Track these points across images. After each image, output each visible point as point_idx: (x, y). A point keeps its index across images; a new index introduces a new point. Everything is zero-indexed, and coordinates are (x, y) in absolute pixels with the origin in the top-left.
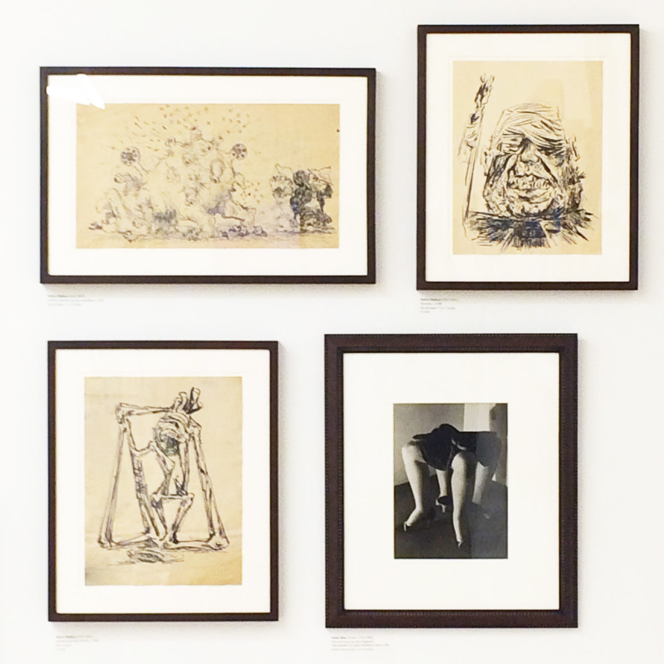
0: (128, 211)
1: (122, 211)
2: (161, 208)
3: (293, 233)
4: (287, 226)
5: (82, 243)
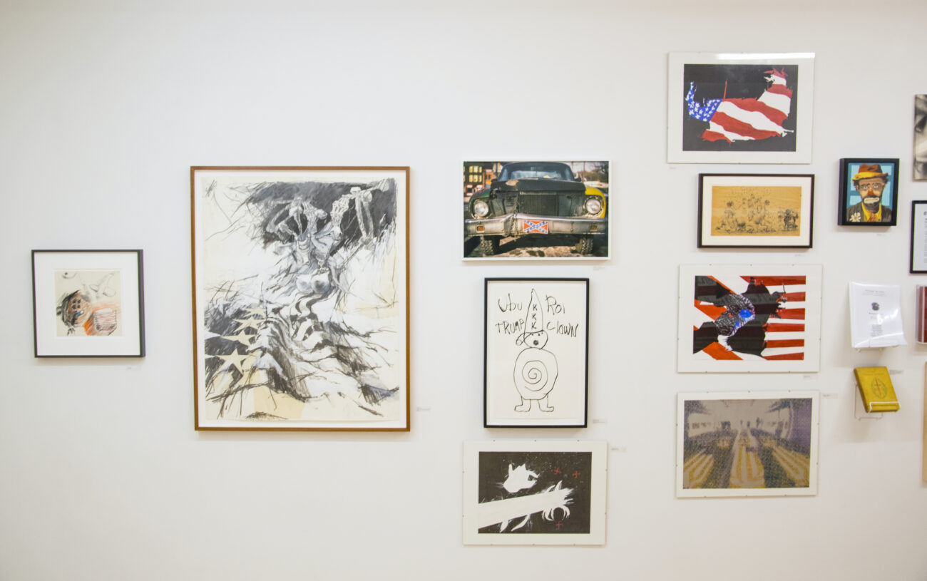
0: (729, 223)
1: (727, 223)
2: (740, 222)
3: (784, 231)
4: (783, 228)
5: (713, 234)
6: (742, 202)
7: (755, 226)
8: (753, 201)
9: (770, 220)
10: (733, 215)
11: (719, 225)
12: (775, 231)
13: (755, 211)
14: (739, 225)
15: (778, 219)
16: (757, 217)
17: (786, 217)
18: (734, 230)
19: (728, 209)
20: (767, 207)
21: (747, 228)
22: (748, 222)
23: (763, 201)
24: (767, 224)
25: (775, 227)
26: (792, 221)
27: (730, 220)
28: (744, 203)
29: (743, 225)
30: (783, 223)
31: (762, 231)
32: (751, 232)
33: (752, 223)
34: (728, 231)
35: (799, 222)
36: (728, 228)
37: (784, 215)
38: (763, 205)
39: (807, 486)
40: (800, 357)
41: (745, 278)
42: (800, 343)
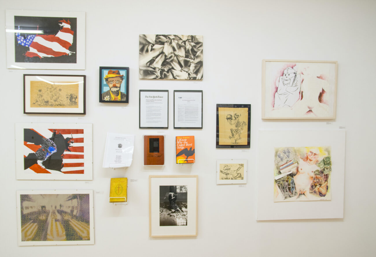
0: (40, 101)
2: (46, 100)
3: (70, 105)
4: (69, 104)
5: (31, 106)
6: (46, 90)
7: (54, 103)
8: (52, 89)
9: (62, 99)
10: (42, 96)
11: (35, 102)
12: (65, 105)
13: (54, 95)
14: (45, 102)
15: (66, 99)
16: (54, 98)
17: (71, 98)
18: (43, 104)
19: (39, 93)
20: (60, 92)
21: (50, 103)
22: (50, 100)
23: (58, 89)
24: (61, 101)
25: (65, 103)
26: (74, 100)
27: (41, 99)
28: (48, 90)
29: (47, 102)
30: (69, 101)
31: (58, 105)
32: (52, 106)
33: (52, 101)
34: (39, 105)
35: (78, 100)
36: (39, 103)
37: (69, 97)
38: (58, 91)
39: (89, 239)
40: (82, 172)
41: (51, 130)
42: (81, 165)
